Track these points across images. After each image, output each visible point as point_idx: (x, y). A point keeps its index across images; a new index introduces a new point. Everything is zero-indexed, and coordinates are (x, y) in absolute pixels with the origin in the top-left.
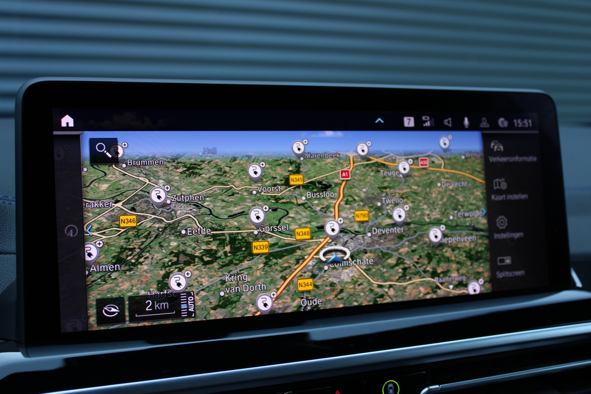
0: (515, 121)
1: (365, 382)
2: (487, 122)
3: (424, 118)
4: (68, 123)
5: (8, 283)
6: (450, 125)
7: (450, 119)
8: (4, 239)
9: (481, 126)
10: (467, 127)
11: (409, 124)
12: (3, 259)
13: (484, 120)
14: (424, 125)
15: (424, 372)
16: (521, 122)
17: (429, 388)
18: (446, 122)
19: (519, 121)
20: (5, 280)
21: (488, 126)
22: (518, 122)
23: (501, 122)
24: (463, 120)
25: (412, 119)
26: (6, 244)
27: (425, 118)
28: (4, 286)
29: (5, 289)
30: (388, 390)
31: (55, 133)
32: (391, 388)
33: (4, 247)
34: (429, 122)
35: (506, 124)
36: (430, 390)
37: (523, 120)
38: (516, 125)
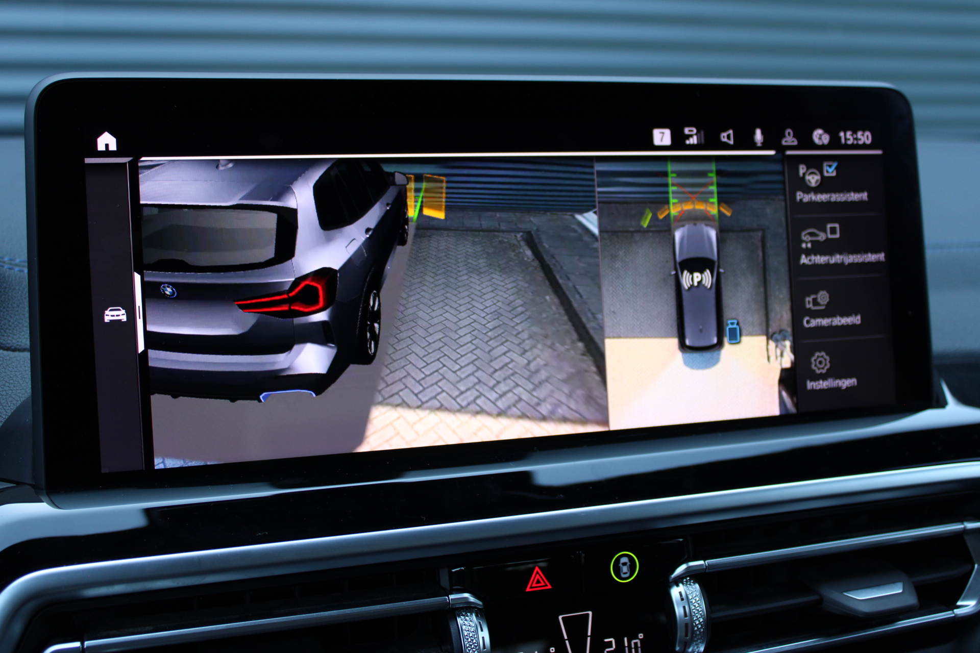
0: (842, 134)
1: (583, 555)
2: (794, 136)
3: (687, 131)
4: (107, 146)
5: (24, 396)
6: (732, 142)
7: (731, 132)
8: (20, 328)
9: (784, 143)
10: (759, 145)
11: (662, 140)
12: (18, 359)
13: (789, 134)
14: (688, 142)
15: (681, 540)
16: (852, 135)
17: (687, 565)
18: (724, 137)
19: (849, 134)
20: (19, 391)
21: (796, 143)
22: (847, 136)
23: (818, 136)
24: (754, 133)
25: (667, 132)
26: (23, 335)
27: (690, 131)
28: (18, 401)
29: (18, 405)
30: (619, 567)
31: (88, 161)
32: (624, 564)
33: (20, 340)
34: (695, 137)
35: (826, 139)
36: (689, 568)
37: (855, 132)
38: (843, 141)
